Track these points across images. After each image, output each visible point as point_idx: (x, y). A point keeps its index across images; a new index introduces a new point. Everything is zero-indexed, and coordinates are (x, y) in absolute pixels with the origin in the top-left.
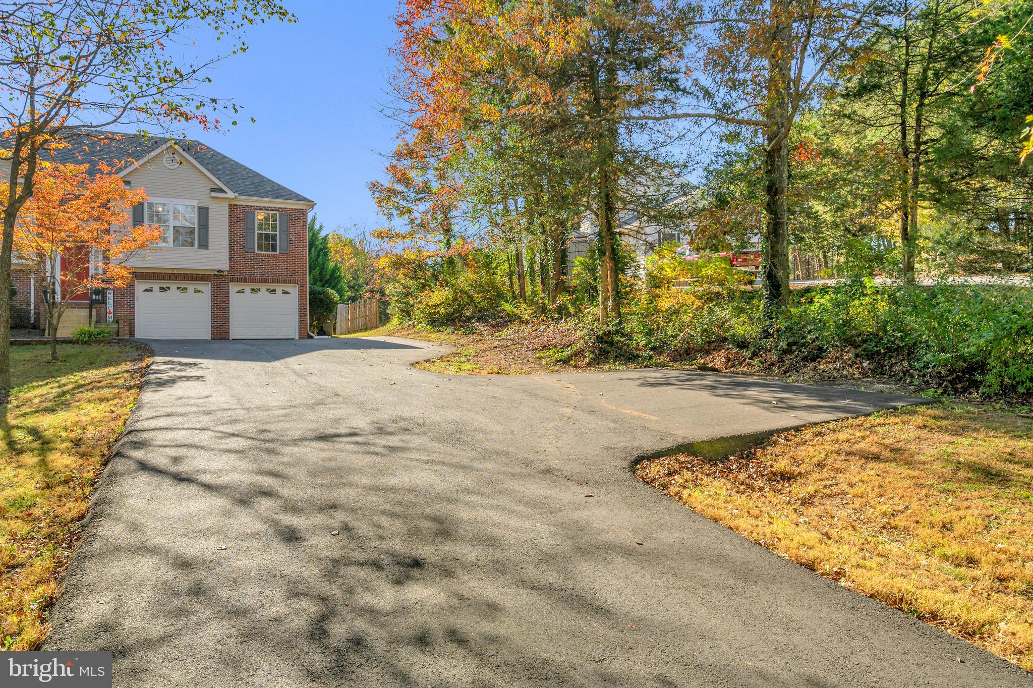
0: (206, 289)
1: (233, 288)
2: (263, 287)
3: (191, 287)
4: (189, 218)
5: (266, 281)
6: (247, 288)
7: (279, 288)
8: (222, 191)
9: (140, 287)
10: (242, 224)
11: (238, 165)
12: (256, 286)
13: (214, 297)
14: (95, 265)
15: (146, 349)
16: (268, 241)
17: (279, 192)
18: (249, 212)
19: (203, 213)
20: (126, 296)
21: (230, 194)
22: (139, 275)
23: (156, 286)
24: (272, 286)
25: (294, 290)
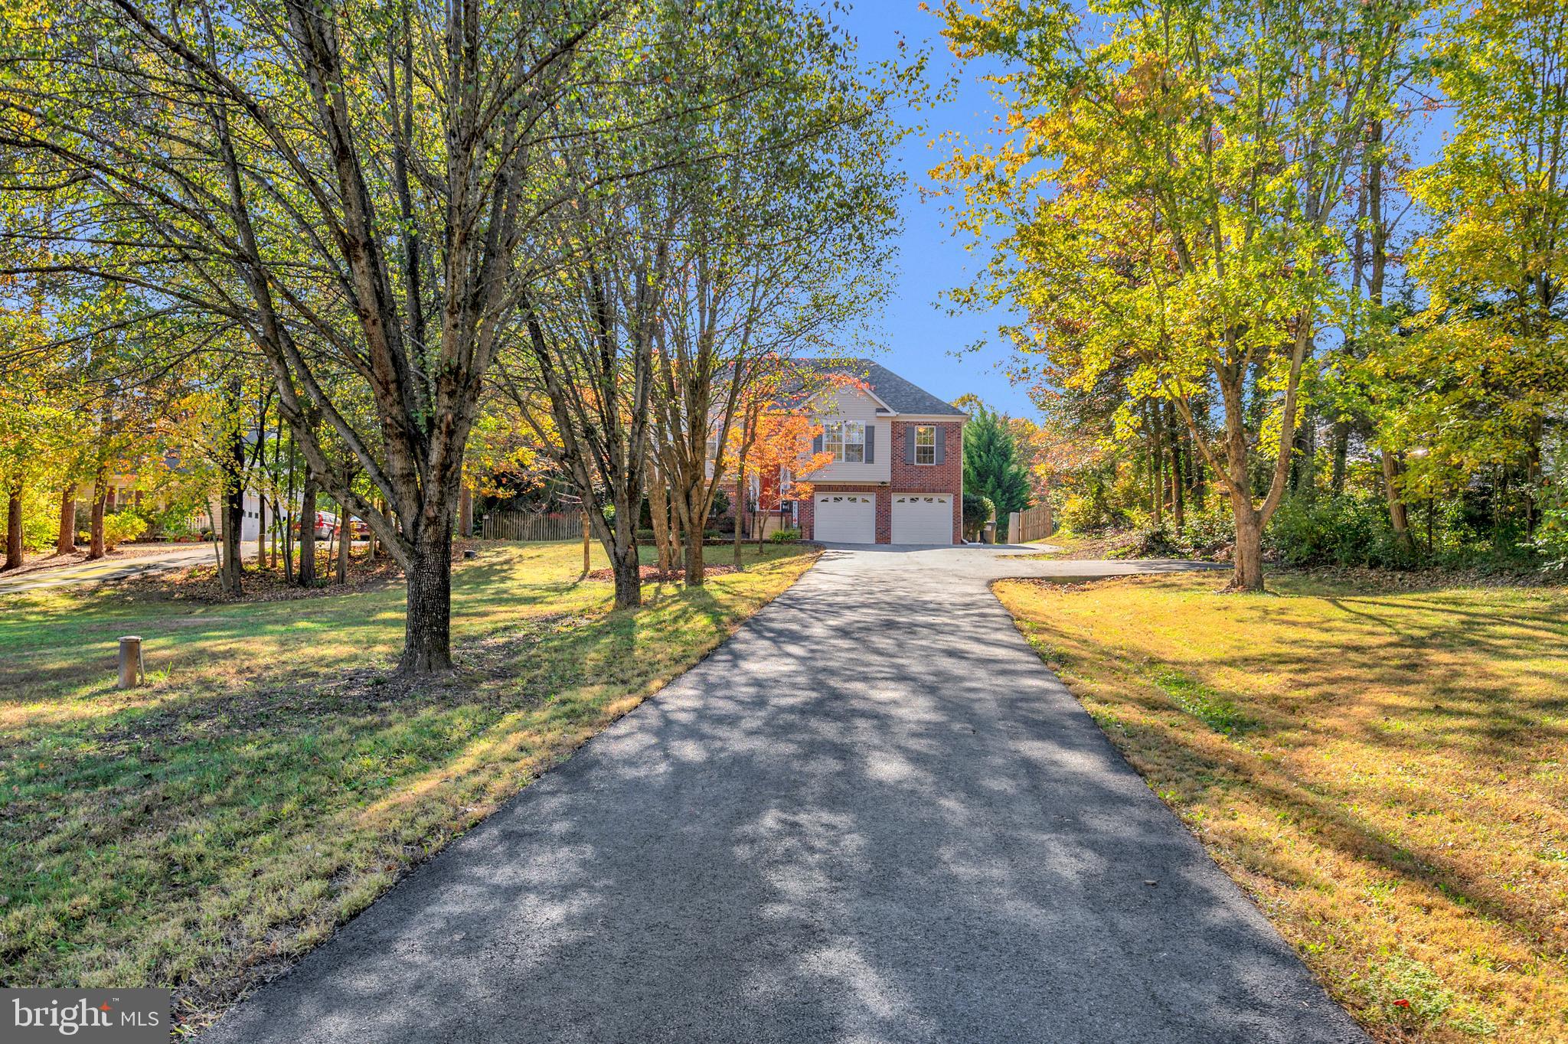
0: (872, 498)
1: (895, 498)
2: (921, 497)
3: (859, 497)
4: (858, 438)
5: (924, 491)
6: (907, 497)
7: (936, 497)
8: (885, 410)
9: (819, 497)
10: (903, 439)
11: (903, 381)
12: (914, 496)
13: (878, 506)
14: (786, 483)
15: (820, 546)
16: (926, 453)
17: (937, 407)
18: (909, 428)
19: (870, 431)
20: (808, 506)
21: (893, 413)
22: (819, 488)
23: (831, 496)
24: (929, 496)
25: (949, 499)
